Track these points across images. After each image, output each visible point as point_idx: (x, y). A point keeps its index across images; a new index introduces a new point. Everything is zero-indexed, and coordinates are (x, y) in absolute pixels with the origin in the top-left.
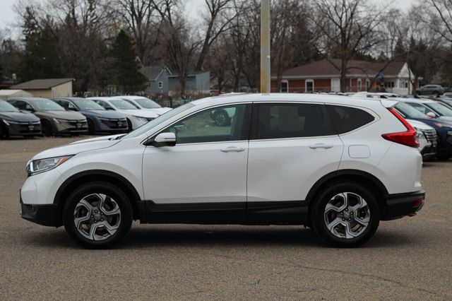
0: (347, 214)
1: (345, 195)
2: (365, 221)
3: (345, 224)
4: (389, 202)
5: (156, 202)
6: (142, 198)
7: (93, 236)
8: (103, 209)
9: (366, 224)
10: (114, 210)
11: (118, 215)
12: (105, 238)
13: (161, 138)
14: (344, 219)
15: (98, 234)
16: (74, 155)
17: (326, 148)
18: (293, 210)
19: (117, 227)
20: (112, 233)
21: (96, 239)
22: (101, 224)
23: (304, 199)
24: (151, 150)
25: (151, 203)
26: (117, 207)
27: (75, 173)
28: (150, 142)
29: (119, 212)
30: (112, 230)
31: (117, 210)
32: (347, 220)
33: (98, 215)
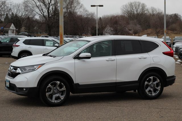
0: (152, 86)
1: (152, 78)
2: (159, 88)
3: (152, 90)
4: (167, 80)
5: (80, 84)
6: (75, 83)
7: (54, 101)
8: (58, 88)
9: (159, 89)
10: (63, 88)
11: (64, 90)
12: (59, 101)
13: (82, 55)
14: (151, 87)
15: (56, 100)
16: (44, 64)
17: (145, 58)
18: (133, 85)
19: (64, 96)
20: (62, 99)
21: (55, 102)
22: (57, 95)
23: (137, 80)
24: (77, 61)
25: (78, 84)
26: (64, 87)
27: (46, 72)
28: (77, 57)
29: (65, 89)
30: (62, 98)
31: (64, 89)
32: (152, 88)
33: (56, 91)
